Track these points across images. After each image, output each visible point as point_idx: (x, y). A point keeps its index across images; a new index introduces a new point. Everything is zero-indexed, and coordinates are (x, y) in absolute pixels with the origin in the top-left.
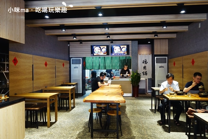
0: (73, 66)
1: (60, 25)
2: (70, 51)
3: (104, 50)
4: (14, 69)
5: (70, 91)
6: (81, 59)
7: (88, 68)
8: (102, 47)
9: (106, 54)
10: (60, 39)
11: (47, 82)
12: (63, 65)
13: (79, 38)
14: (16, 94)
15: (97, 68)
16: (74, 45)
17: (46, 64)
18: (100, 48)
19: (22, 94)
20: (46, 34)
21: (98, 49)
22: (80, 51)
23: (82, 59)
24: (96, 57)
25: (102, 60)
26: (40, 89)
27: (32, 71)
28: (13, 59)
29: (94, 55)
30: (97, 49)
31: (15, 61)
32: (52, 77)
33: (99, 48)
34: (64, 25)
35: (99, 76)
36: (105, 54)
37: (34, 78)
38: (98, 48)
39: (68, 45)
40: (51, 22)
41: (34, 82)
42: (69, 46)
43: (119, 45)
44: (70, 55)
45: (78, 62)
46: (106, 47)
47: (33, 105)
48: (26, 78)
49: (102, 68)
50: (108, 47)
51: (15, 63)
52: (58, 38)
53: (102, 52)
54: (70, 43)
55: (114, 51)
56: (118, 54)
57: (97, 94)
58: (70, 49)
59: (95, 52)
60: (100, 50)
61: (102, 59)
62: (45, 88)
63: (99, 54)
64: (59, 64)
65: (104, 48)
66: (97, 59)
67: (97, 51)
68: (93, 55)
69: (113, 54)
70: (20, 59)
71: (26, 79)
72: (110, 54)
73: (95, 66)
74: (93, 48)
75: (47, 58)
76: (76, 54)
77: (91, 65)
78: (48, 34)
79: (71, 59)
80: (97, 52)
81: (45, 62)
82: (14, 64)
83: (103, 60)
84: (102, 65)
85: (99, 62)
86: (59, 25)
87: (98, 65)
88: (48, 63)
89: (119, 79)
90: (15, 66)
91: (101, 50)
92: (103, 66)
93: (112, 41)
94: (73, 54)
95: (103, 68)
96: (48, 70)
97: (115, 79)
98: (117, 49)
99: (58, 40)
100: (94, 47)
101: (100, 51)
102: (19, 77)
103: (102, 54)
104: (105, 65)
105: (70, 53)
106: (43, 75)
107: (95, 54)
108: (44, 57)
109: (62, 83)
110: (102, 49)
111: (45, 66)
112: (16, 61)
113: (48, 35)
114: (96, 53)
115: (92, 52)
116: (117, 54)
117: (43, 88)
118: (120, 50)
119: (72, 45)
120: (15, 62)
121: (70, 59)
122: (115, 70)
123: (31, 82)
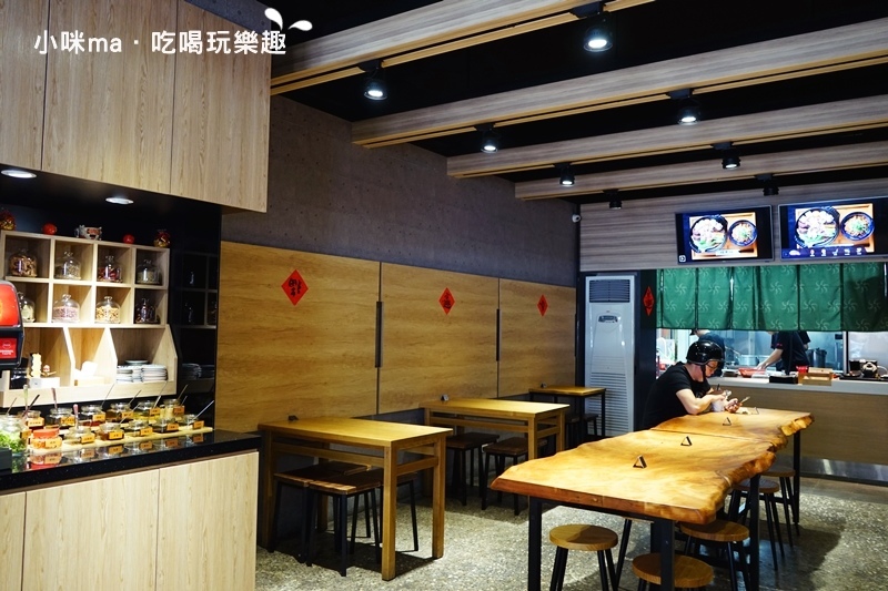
0: (593, 310)
1: (475, 126)
2: (583, 243)
3: (745, 230)
4: (290, 318)
5: (532, 424)
6: (632, 278)
7: (671, 320)
8: (731, 219)
9: (755, 254)
10: (526, 191)
11: (450, 379)
12: (543, 305)
13: (607, 183)
14: (292, 419)
15: (719, 324)
16: (597, 215)
17: (447, 302)
18: (724, 223)
19: (321, 419)
20: (450, 173)
21: (715, 230)
22: (628, 245)
23: (636, 278)
24: (714, 269)
25: (745, 285)
26: (415, 406)
27: (374, 326)
28: (286, 279)
29: (694, 258)
30: (705, 232)
31: (296, 287)
32: (478, 359)
33: (719, 226)
34: (494, 123)
35: (685, 361)
36: (752, 251)
37: (385, 360)
38: (713, 223)
39: (574, 219)
40: (437, 118)
41: (381, 373)
42: (578, 224)
43: (825, 205)
44: (582, 260)
45: (615, 294)
46: (752, 218)
47: (351, 472)
48: (344, 355)
49: (743, 322)
50: (763, 217)
51: (293, 294)
52: (517, 188)
53: (735, 242)
54: (583, 207)
55: (802, 236)
56: (824, 251)
57: (608, 451)
58: (582, 235)
59: (696, 243)
60: (722, 234)
61: (746, 278)
62: (440, 404)
63: (719, 253)
64: (517, 301)
65: (742, 222)
66: (717, 277)
67: (709, 239)
68: (689, 260)
69: (793, 253)
70: (319, 280)
71: (344, 360)
72: (778, 252)
73: (709, 313)
74: (685, 228)
75: (451, 274)
76: (607, 258)
77: (689, 305)
78: (459, 174)
79: (588, 279)
80: (708, 245)
81: (441, 292)
82: (288, 299)
83: (750, 285)
84: (743, 307)
85: (726, 293)
86: (474, 129)
87: (723, 306)
88: (455, 294)
89: (828, 384)
90: (292, 305)
91: (729, 234)
92: (750, 315)
93: (770, 184)
94: (594, 259)
95: (749, 324)
96: (454, 327)
97: (806, 382)
98: (814, 226)
99: (517, 196)
100: (692, 220)
101: (720, 237)
102: (312, 353)
103: (734, 253)
104: (760, 306)
105: (583, 251)
106: (430, 345)
107: (695, 256)
108: (437, 271)
109: (536, 387)
110: (734, 226)
111: (442, 309)
112: (299, 287)
113: (461, 179)
114: (701, 248)
115: (684, 243)
116: (818, 251)
117: (429, 400)
118: (834, 230)
119: (590, 215)
120: (293, 289)
121: (579, 279)
122: (833, 334)
123: (367, 372)
